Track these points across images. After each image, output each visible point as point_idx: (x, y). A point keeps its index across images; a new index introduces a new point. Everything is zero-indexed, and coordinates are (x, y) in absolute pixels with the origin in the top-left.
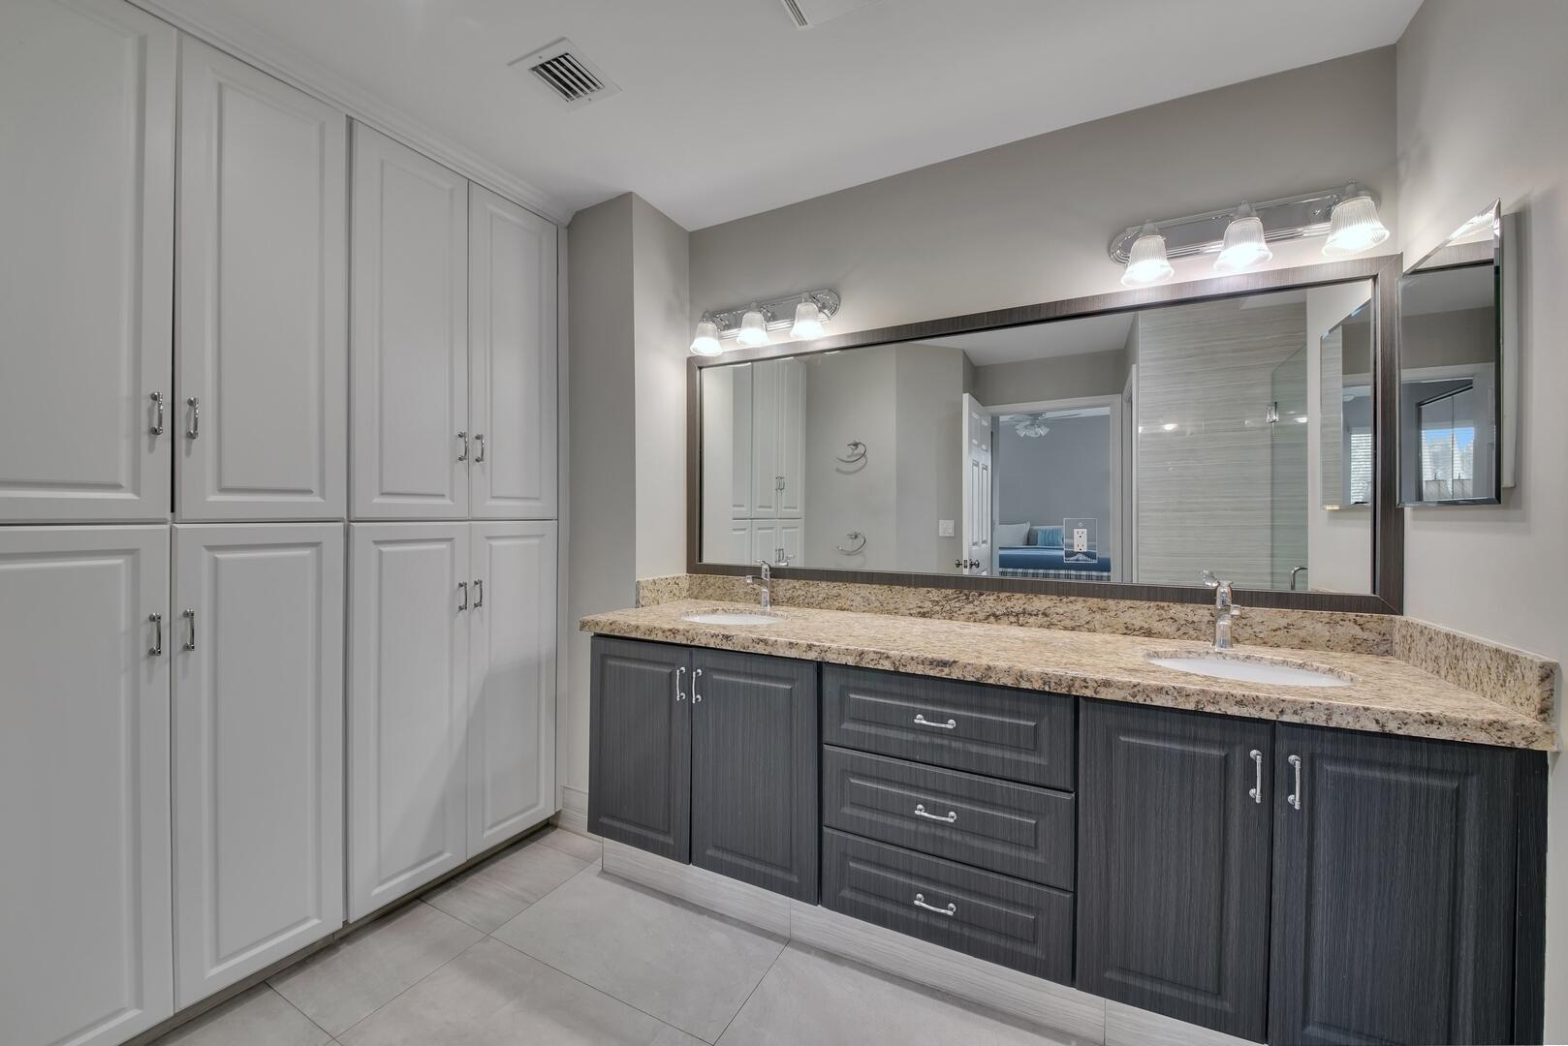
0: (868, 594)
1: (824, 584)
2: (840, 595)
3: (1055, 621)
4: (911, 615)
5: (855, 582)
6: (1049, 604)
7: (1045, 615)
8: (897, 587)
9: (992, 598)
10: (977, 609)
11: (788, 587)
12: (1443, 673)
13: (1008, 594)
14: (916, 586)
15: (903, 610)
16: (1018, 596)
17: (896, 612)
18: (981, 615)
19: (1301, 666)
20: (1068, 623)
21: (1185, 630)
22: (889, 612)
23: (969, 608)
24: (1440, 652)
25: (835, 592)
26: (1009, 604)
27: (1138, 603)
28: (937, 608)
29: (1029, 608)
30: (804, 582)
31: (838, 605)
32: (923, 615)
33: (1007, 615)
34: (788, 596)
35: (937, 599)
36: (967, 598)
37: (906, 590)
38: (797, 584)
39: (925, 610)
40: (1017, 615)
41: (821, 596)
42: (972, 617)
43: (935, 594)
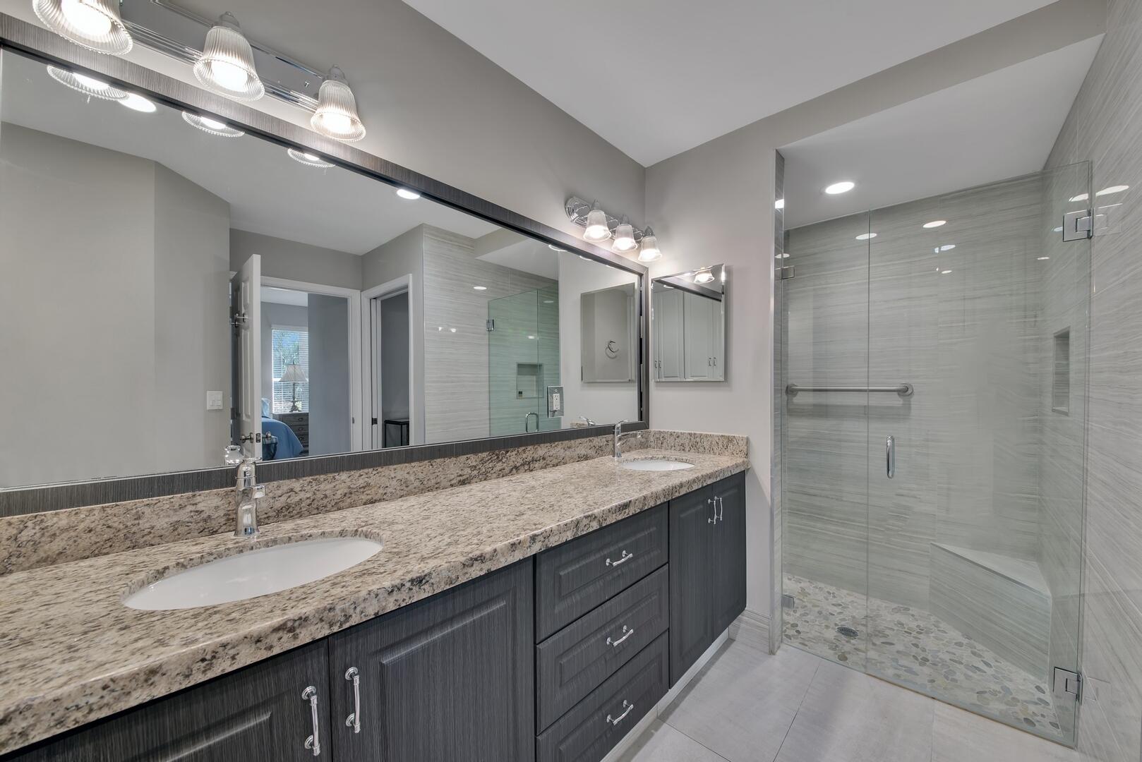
0: (407, 476)
1: (344, 476)
2: (368, 485)
3: (548, 462)
4: (452, 486)
5: (391, 464)
6: (546, 450)
7: (544, 459)
8: (438, 460)
9: (514, 453)
10: (505, 464)
11: (279, 492)
12: (687, 449)
13: (523, 448)
14: (457, 455)
15: (445, 483)
16: (529, 448)
17: (437, 487)
18: (507, 470)
19: (651, 458)
20: (555, 461)
21: (600, 451)
22: (430, 489)
23: (499, 466)
24: (687, 441)
25: (361, 482)
26: (524, 456)
27: (583, 440)
28: (475, 472)
29: (536, 456)
30: (309, 479)
31: (364, 497)
32: (463, 483)
33: (523, 465)
34: (278, 505)
35: (474, 464)
36: (498, 458)
37: (448, 461)
38: (296, 484)
39: (464, 477)
40: (529, 463)
41: (339, 492)
42: (502, 474)
43: (473, 459)
